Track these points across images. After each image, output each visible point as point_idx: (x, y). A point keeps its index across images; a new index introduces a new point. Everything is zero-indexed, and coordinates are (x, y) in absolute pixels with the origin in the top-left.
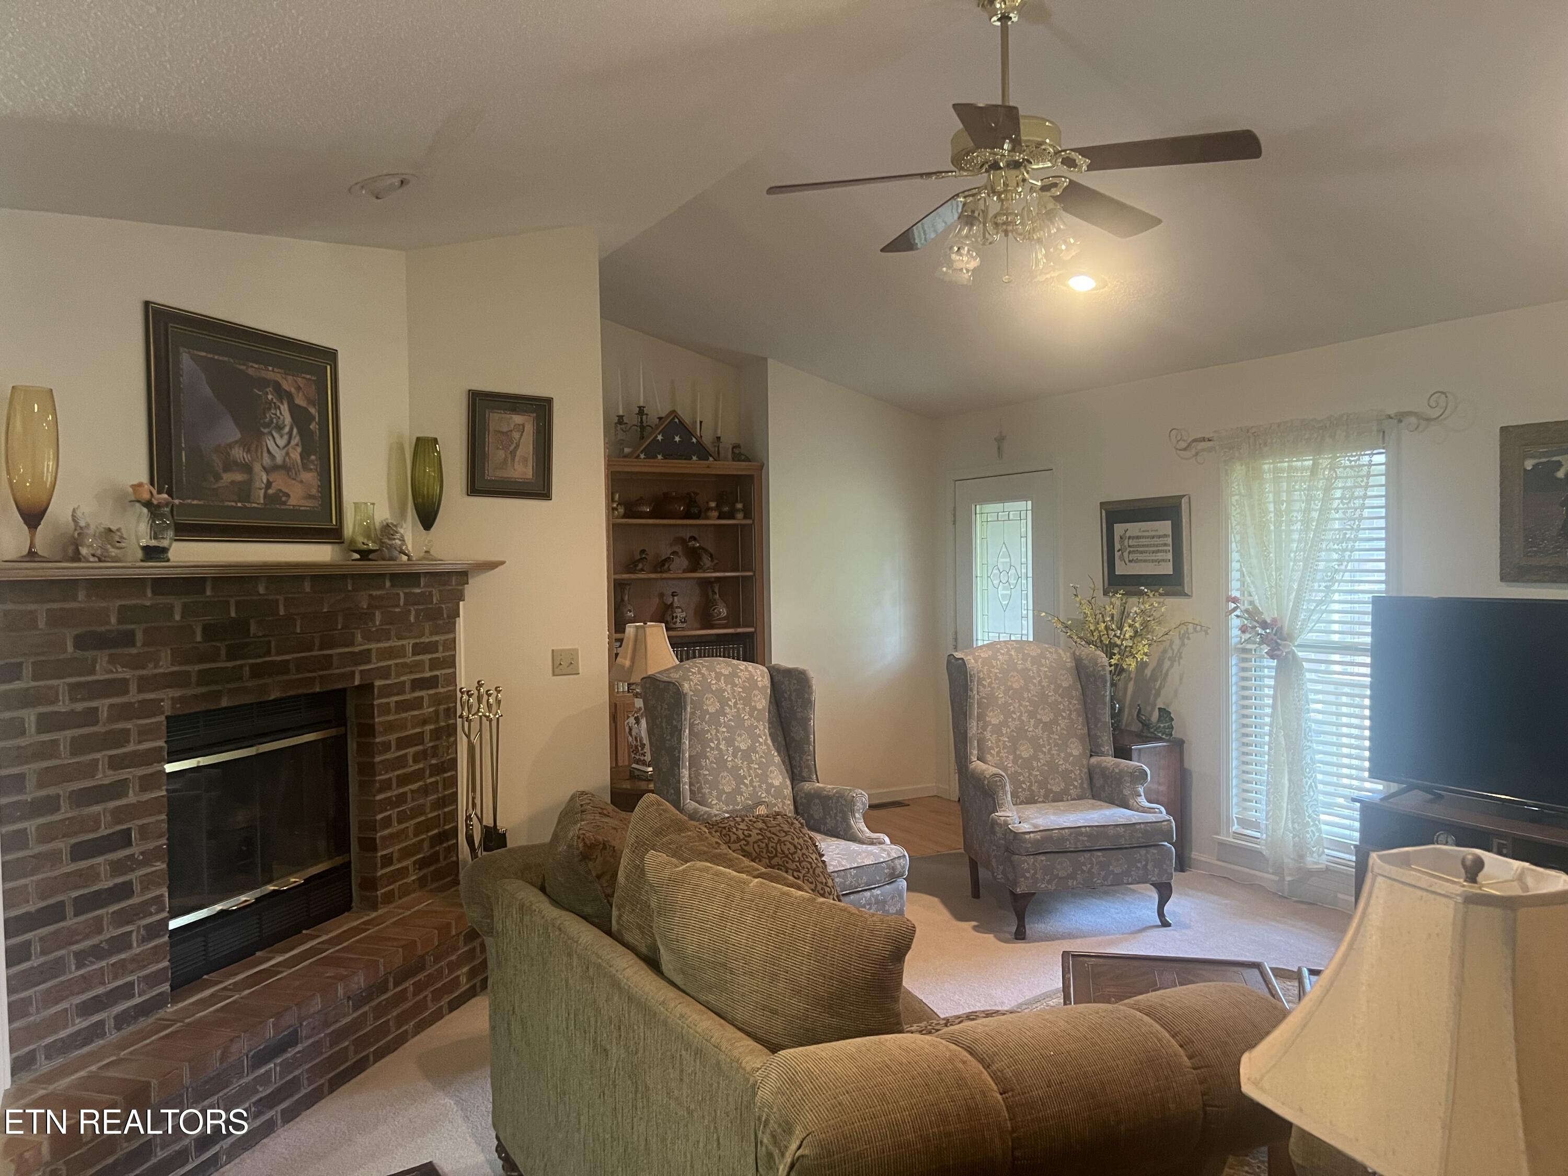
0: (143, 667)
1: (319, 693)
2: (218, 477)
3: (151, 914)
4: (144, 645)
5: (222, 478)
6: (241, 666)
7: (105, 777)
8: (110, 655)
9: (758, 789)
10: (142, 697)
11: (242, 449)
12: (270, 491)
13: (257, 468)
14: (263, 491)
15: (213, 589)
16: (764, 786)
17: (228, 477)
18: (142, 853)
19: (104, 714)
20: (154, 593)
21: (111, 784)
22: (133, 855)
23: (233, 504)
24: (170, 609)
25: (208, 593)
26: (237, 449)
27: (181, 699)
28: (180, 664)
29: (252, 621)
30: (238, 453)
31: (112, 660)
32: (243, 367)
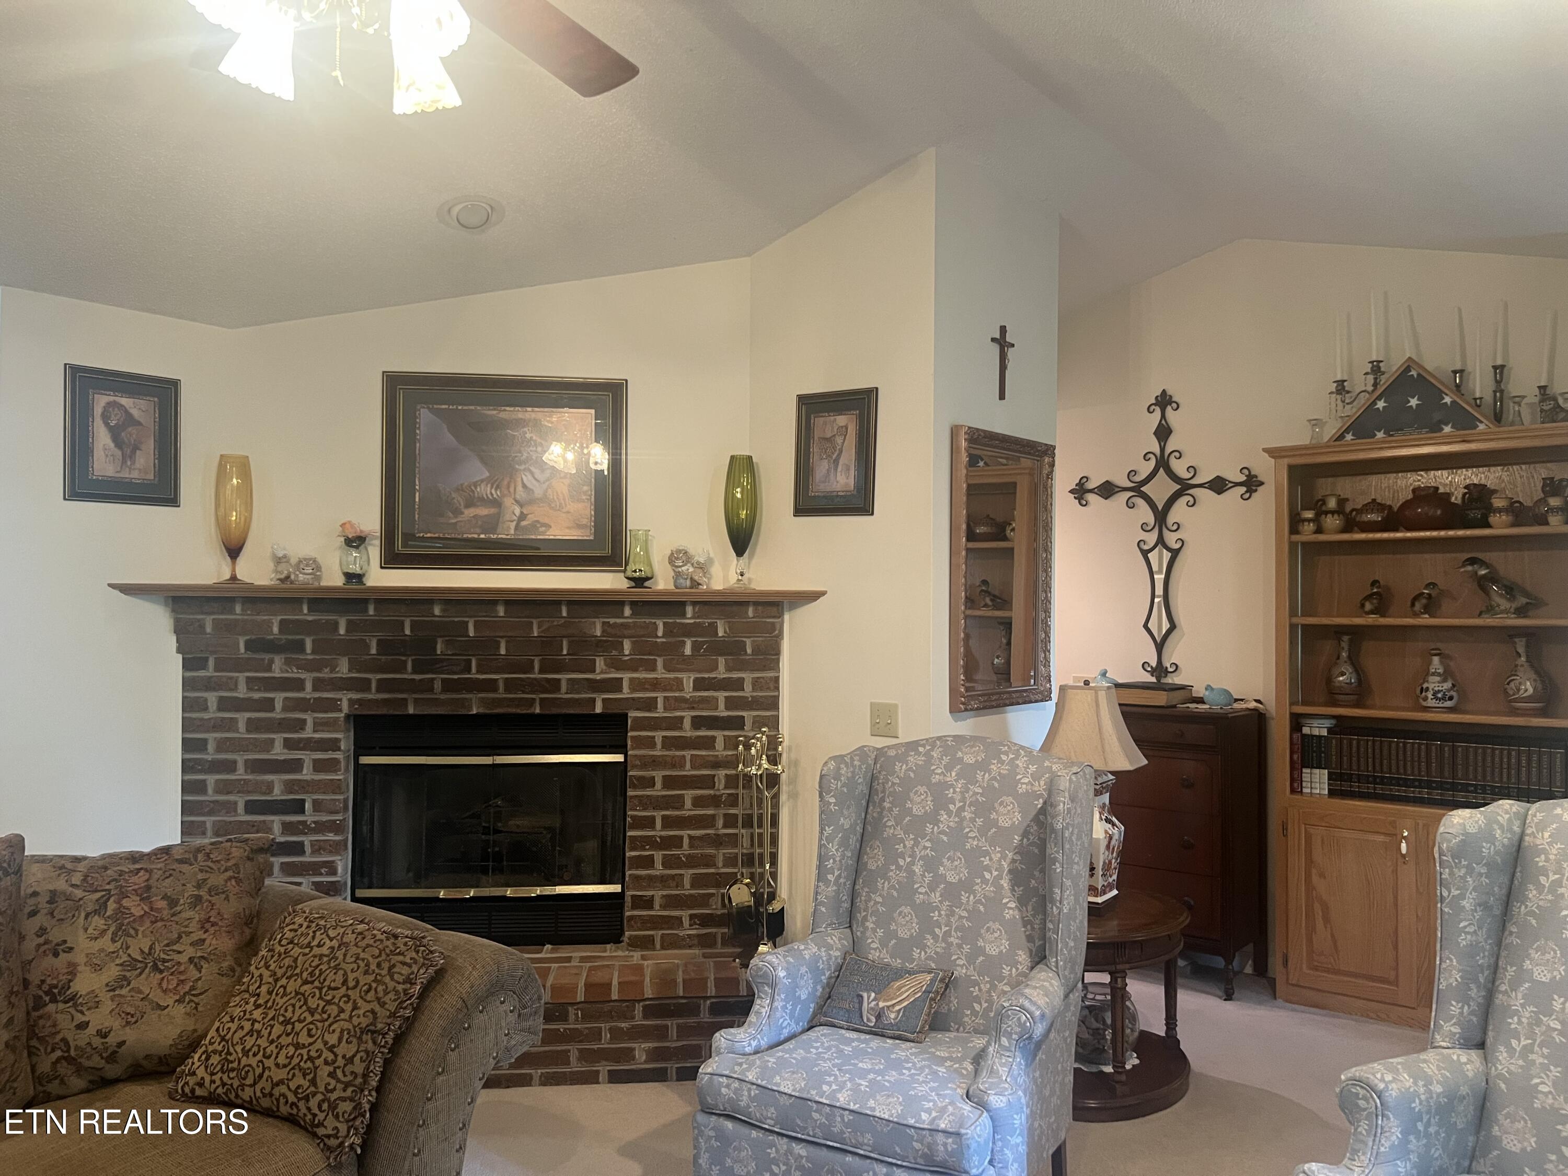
0: (319, 670)
1: (538, 715)
2: (457, 512)
3: (321, 874)
4: (313, 652)
5: (462, 513)
6: (433, 679)
7: (279, 752)
8: (286, 659)
9: (953, 949)
10: (317, 695)
11: (489, 486)
12: (524, 523)
13: (508, 502)
14: (515, 523)
15: (375, 609)
16: (966, 948)
17: (470, 512)
18: (314, 822)
19: (278, 705)
20: (309, 610)
21: (284, 760)
22: (306, 822)
23: (476, 536)
24: (336, 625)
25: (371, 612)
26: (483, 486)
27: (360, 702)
28: (359, 671)
29: (439, 641)
30: (485, 490)
31: (288, 662)
32: (495, 412)
